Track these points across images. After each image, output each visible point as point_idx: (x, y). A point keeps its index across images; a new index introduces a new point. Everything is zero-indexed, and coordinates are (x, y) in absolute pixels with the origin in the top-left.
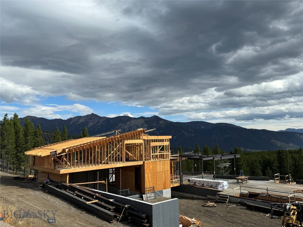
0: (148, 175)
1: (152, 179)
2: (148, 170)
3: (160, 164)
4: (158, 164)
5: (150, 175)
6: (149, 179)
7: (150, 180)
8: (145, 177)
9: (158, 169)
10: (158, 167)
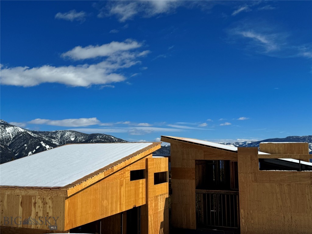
0: (151, 217)
1: (154, 224)
2: (151, 210)
3: (161, 199)
4: (159, 200)
5: (152, 218)
6: (151, 224)
7: (153, 224)
8: (149, 221)
9: (159, 208)
10: (159, 204)
